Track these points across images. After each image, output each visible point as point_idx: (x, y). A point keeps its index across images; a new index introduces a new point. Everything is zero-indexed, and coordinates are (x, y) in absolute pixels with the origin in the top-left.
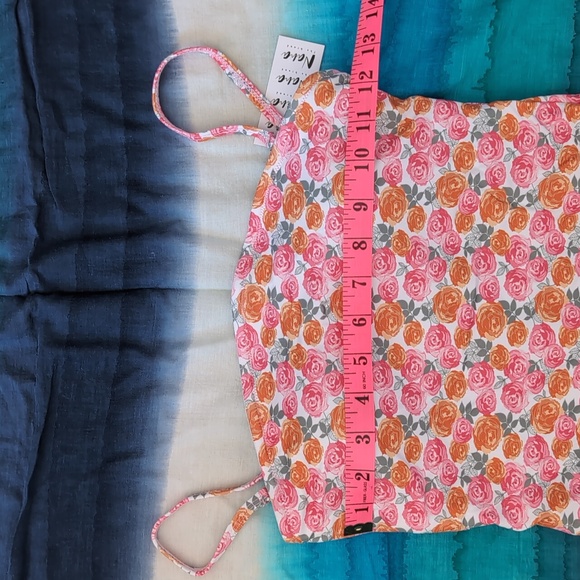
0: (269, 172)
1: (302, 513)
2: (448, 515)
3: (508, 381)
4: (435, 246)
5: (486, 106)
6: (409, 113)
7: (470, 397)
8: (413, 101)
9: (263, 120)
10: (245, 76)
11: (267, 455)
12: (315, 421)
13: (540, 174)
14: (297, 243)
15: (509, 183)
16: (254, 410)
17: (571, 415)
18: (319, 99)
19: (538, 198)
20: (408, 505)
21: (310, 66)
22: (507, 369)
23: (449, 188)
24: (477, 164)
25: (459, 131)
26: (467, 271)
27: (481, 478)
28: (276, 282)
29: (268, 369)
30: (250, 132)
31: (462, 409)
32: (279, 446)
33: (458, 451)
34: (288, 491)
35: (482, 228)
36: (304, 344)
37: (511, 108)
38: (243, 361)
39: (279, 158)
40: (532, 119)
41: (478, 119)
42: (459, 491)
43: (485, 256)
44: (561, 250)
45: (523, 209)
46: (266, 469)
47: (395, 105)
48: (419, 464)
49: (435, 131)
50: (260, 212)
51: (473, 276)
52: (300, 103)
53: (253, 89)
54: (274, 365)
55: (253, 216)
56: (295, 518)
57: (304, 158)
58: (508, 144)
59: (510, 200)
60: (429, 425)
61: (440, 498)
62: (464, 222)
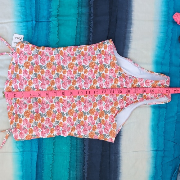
0: (12, 62)
1: (19, 134)
2: (50, 134)
3: (63, 106)
4: (47, 77)
5: (57, 48)
6: (41, 50)
7: (55, 109)
8: (41, 47)
9: (11, 51)
10: (7, 42)
11: (12, 123)
12: (21, 114)
13: (68, 62)
14: (17, 77)
15: (62, 64)
16: (9, 113)
17: (77, 112)
18: (21, 47)
19: (68, 67)
20: (42, 132)
21: (21, 40)
22: (63, 103)
23: (49, 65)
24: (55, 60)
25: (51, 54)
26: (54, 83)
27: (58, 126)
28: (13, 86)
29: (12, 105)
30: (8, 54)
31: (54, 112)
32: (14, 120)
33: (53, 120)
34: (16, 130)
35: (57, 74)
36: (19, 99)
37: (62, 49)
38: (7, 103)
39: (14, 59)
40: (66, 51)
41: (55, 51)
42: (53, 129)
43: (58, 80)
44: (74, 78)
45: (65, 70)
46: (11, 125)
47: (37, 48)
48: (44, 123)
49: (46, 54)
50: (10, 71)
51: (55, 84)
52: (17, 48)
53: (9, 45)
54: (13, 103)
55: (9, 72)
56: (17, 135)
57: (18, 59)
58: (61, 56)
59: (63, 68)
60: (47, 115)
61: (48, 130)
62: (53, 72)
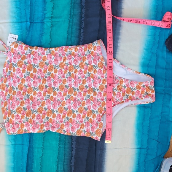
0: (6, 61)
1: (11, 129)
2: (40, 129)
3: (53, 103)
4: (39, 76)
5: (49, 49)
6: (34, 50)
7: (46, 106)
8: (34, 47)
9: (6, 50)
10: (2, 42)
11: (5, 117)
12: (13, 110)
13: (59, 62)
14: (11, 75)
15: (53, 64)
16: (3, 108)
17: (66, 110)
18: (15, 47)
19: (59, 67)
20: (32, 127)
21: (15, 39)
22: (53, 101)
23: (41, 65)
24: (47, 60)
25: (43, 53)
26: (45, 81)
27: (48, 122)
28: (7, 83)
29: (6, 100)
30: (3, 53)
31: (44, 108)
32: (7, 115)
33: (43, 117)
34: (8, 124)
35: (49, 73)
36: (12, 95)
37: (53, 49)
38: (1, 99)
39: (8, 58)
40: (58, 52)
41: (47, 51)
42: (43, 124)
43: (49, 78)
44: (64, 77)
45: (56, 69)
46: (5, 120)
47: (30, 48)
48: (35, 119)
49: (39, 54)
50: (5, 69)
51: (47, 82)
52: (11, 48)
53: (4, 44)
54: (7, 99)
55: (4, 69)
56: (9, 130)
57: (12, 58)
58: (53, 56)
59: (54, 67)
60: (37, 112)
61: (39, 126)
62: (45, 71)
